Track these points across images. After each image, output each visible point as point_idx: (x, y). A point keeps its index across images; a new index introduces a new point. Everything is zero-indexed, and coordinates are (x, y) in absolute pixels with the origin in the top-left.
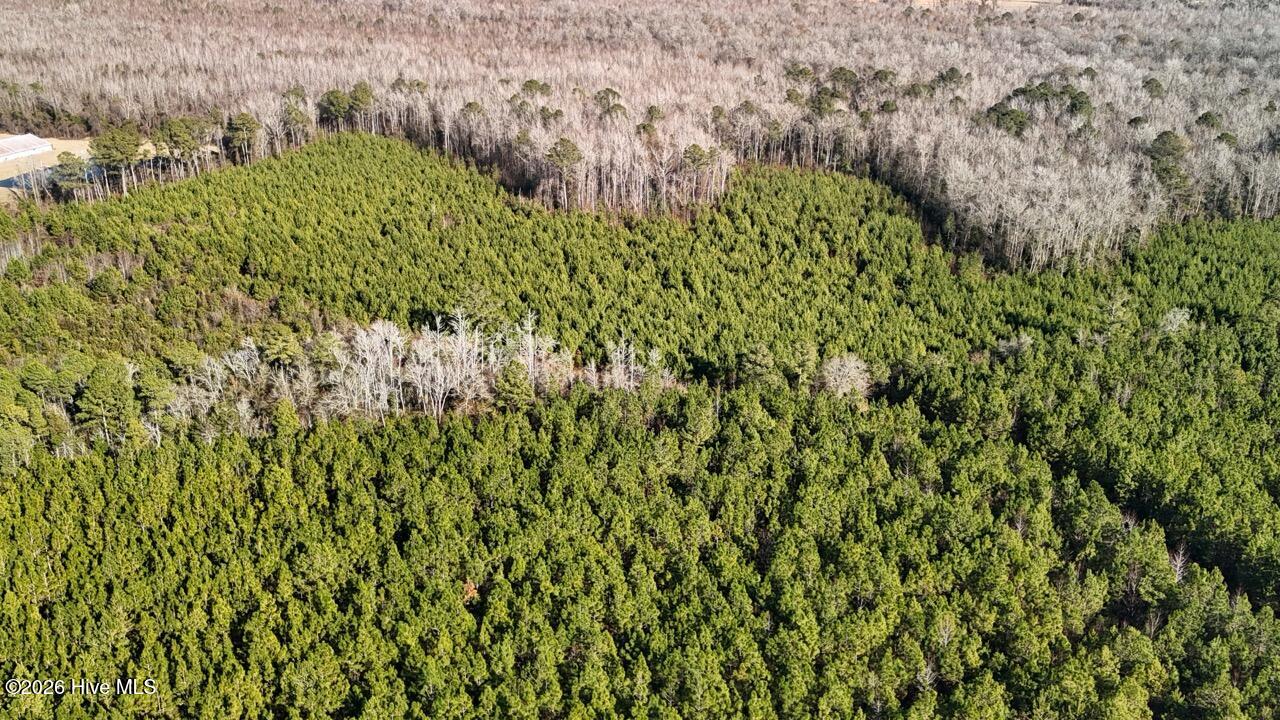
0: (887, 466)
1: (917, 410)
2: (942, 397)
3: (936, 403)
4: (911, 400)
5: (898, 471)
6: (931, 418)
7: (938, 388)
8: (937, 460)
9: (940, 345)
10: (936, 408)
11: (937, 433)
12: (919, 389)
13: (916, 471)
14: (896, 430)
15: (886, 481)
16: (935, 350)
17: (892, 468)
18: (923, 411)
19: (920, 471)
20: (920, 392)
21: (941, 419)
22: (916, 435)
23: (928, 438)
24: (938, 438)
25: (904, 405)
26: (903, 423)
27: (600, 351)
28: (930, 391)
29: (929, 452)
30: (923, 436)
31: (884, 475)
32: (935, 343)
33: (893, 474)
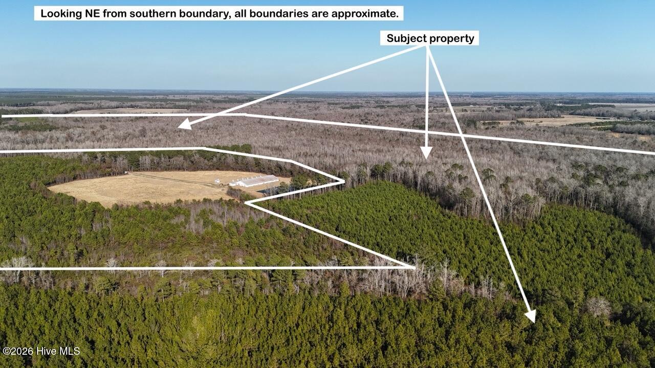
0: (620, 355)
1: (637, 329)
2: (651, 324)
3: (648, 327)
4: (633, 324)
5: (625, 359)
6: (645, 334)
7: (649, 319)
8: (648, 357)
9: (650, 298)
10: (647, 330)
11: (648, 343)
12: (638, 318)
13: (636, 360)
14: (625, 338)
15: (619, 363)
16: (648, 300)
17: (622, 356)
18: (640, 330)
19: (638, 360)
20: (639, 320)
21: (650, 335)
22: (636, 342)
23: (643, 345)
24: (648, 345)
25: (630, 326)
26: (629, 334)
27: (477, 279)
28: (644, 321)
29: (644, 352)
30: (640, 343)
31: (618, 359)
32: (647, 297)
33: (623, 360)
